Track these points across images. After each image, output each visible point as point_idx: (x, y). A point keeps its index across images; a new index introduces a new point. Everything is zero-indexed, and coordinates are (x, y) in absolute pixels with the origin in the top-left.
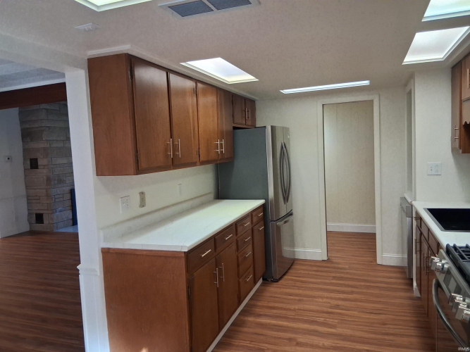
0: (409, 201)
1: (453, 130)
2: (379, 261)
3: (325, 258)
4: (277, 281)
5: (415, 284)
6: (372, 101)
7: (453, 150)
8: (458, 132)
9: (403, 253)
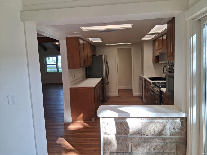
0: (142, 77)
1: (153, 57)
2: (133, 95)
3: (118, 96)
4: (106, 102)
5: (144, 99)
6: (131, 48)
7: (153, 63)
8: (154, 58)
9: (140, 93)
